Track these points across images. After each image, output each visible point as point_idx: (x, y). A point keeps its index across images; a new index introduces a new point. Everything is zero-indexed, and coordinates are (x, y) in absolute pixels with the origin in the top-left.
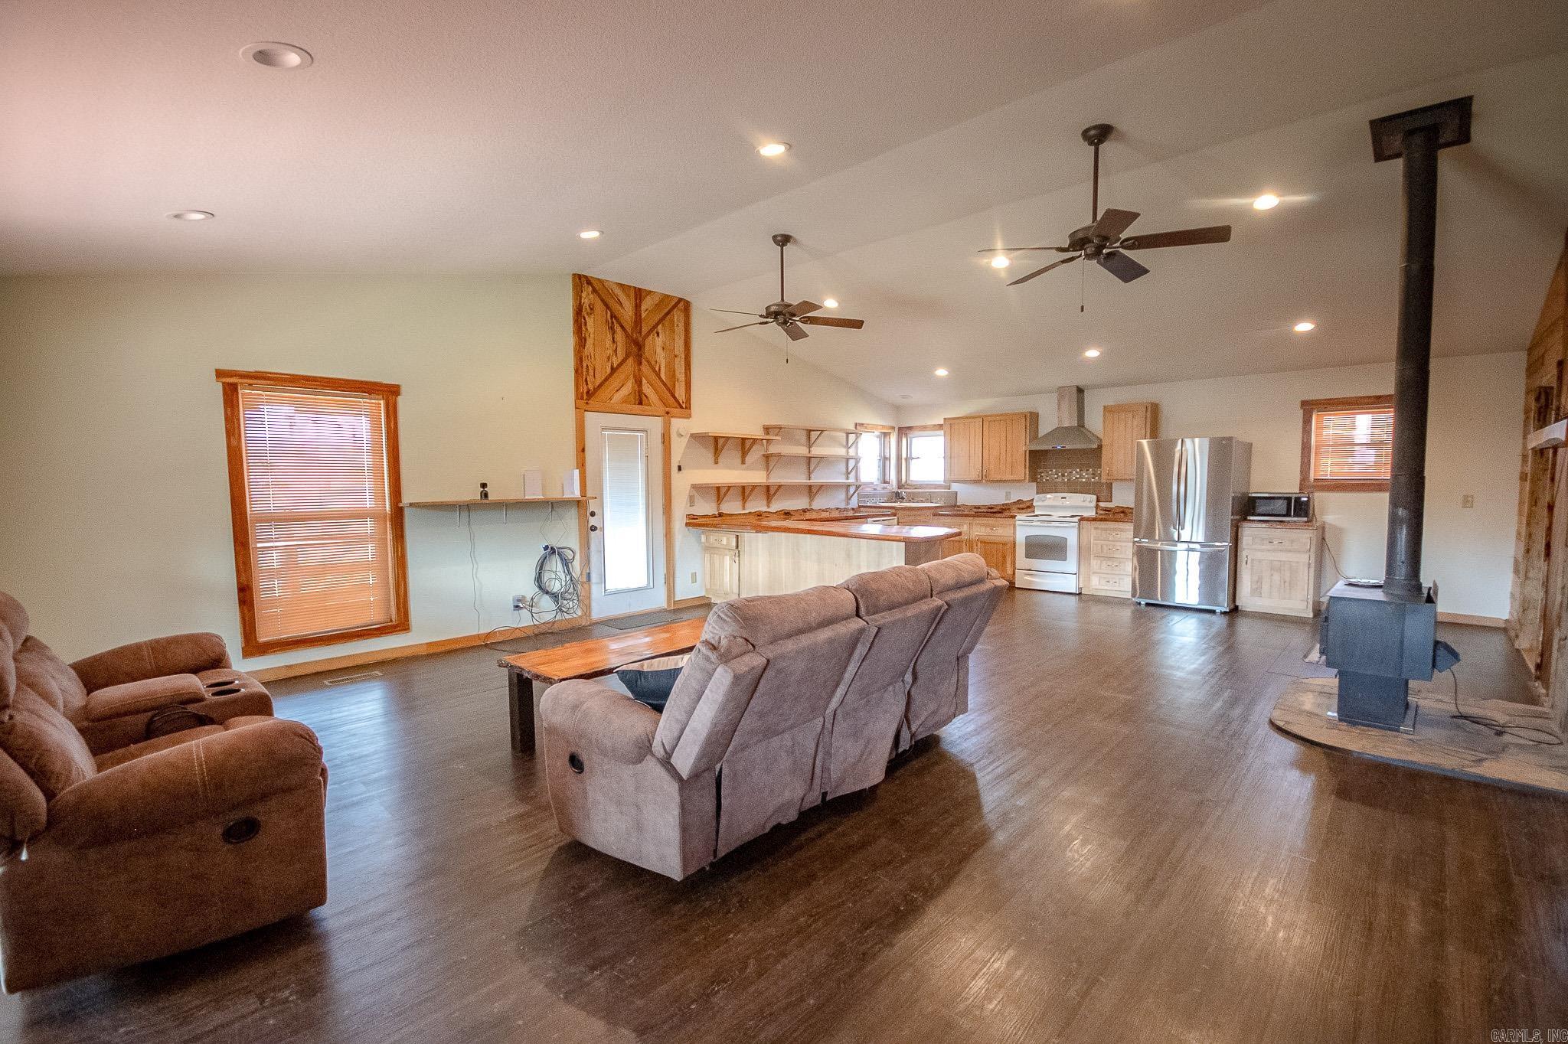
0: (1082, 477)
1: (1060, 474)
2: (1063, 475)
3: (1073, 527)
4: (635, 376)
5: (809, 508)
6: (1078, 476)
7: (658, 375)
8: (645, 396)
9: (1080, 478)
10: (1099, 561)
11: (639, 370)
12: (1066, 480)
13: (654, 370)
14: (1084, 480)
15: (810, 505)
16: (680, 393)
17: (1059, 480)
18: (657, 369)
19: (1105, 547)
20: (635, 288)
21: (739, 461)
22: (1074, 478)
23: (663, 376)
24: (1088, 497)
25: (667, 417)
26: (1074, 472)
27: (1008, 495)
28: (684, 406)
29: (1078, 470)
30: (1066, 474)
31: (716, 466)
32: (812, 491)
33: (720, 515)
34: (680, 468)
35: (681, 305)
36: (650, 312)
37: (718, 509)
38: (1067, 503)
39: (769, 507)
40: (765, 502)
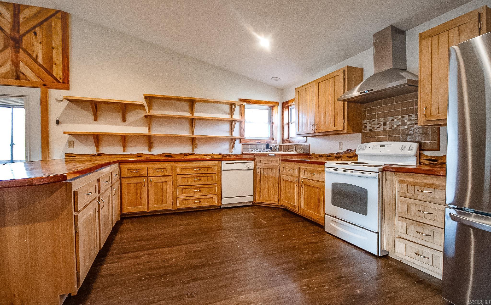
0: (403, 123)
1: (382, 123)
2: (385, 124)
3: (374, 178)
4: (13, 61)
5: (191, 152)
6: (400, 123)
7: (35, 60)
8: (22, 73)
9: (402, 125)
10: (405, 224)
11: (17, 57)
12: (388, 129)
13: (31, 56)
14: (406, 127)
15: (193, 151)
16: (58, 72)
17: (381, 129)
18: (34, 56)
19: (412, 207)
20: (14, 4)
21: (120, 119)
22: (395, 126)
23: (40, 60)
24: (407, 145)
25: (44, 88)
26: (395, 120)
27: (341, 144)
28: (61, 81)
29: (400, 117)
30: (388, 123)
31: (95, 122)
32: (193, 141)
33: (99, 155)
34: (58, 123)
35: (59, 15)
36: (27, 19)
37: (97, 151)
38: (384, 151)
39: (150, 151)
40: (147, 148)
